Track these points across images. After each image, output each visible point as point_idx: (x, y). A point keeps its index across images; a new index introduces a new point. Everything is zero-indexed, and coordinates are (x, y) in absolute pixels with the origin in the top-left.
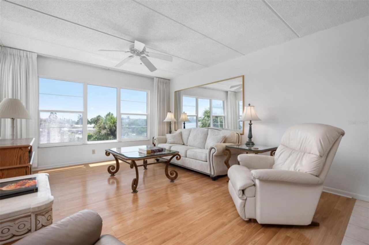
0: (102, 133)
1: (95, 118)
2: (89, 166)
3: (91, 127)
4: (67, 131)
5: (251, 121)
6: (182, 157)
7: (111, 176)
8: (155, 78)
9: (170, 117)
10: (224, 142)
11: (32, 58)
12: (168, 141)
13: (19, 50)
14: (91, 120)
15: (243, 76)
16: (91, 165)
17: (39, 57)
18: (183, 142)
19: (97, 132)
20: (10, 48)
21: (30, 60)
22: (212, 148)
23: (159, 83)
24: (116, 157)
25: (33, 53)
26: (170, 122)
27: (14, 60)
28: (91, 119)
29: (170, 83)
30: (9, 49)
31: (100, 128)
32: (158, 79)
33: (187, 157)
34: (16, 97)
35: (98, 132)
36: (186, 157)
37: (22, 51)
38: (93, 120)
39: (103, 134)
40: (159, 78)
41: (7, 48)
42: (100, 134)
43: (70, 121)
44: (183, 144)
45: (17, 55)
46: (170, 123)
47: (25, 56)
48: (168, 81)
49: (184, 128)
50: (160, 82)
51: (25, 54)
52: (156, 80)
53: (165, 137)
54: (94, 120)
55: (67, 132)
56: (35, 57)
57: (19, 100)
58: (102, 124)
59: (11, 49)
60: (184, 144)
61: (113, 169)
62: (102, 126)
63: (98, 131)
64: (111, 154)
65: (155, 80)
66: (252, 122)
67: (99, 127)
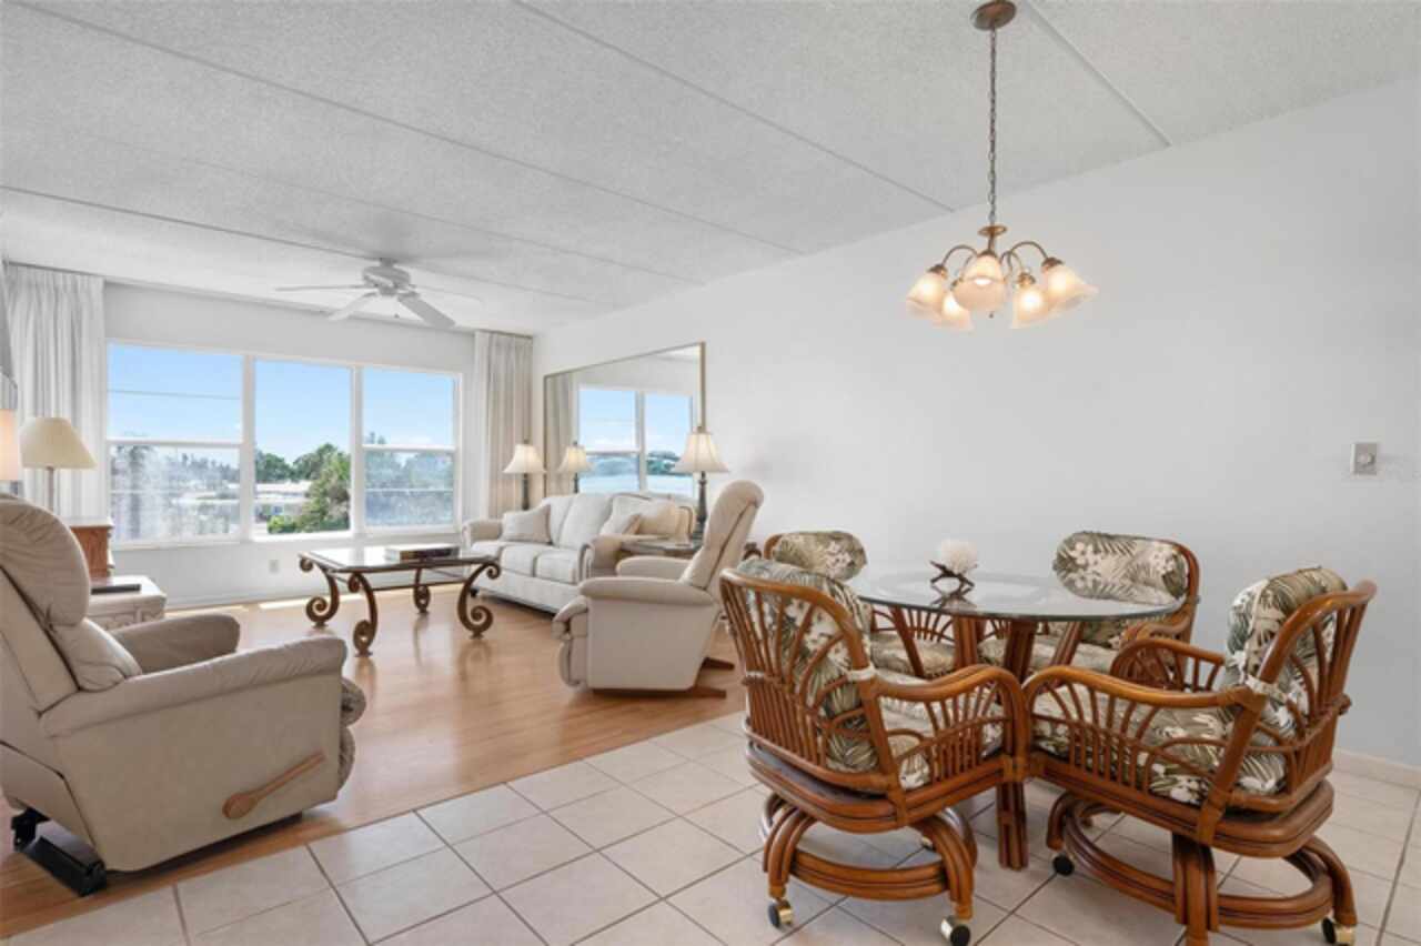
0: (331, 517)
1: (311, 455)
2: (259, 608)
3: (295, 494)
4: (193, 508)
5: (703, 475)
6: (506, 569)
7: (315, 627)
8: (477, 334)
9: (525, 457)
10: (638, 532)
11: (88, 293)
12: (507, 533)
13: (50, 273)
14: (296, 462)
15: (703, 345)
16: (264, 606)
17: (109, 285)
18: (549, 535)
19: (312, 512)
20: (29, 266)
21: (83, 298)
22: (586, 547)
23: (494, 348)
24: (329, 573)
25: (92, 279)
26: (526, 475)
27: (40, 303)
28: (295, 458)
29: (531, 348)
30: (25, 269)
31: (325, 494)
32: (488, 335)
33: (538, 572)
34: (57, 412)
35: (318, 511)
36: (534, 574)
37: (61, 274)
38: (301, 462)
39: (333, 521)
40: (493, 332)
41: (19, 268)
42: (326, 519)
43: (209, 465)
44: (547, 540)
45: (48, 285)
46: (526, 480)
47: (69, 288)
48: (523, 341)
49: (576, 491)
50: (498, 345)
51: (69, 282)
52: (480, 339)
53: (498, 521)
54: (306, 462)
55: (196, 513)
56: (96, 287)
57: (64, 421)
58: (334, 480)
59: (32, 270)
60: (550, 543)
61: (322, 607)
62: (334, 488)
63: (317, 507)
64: (316, 568)
65: (477, 337)
66: (708, 476)
67: (321, 490)
